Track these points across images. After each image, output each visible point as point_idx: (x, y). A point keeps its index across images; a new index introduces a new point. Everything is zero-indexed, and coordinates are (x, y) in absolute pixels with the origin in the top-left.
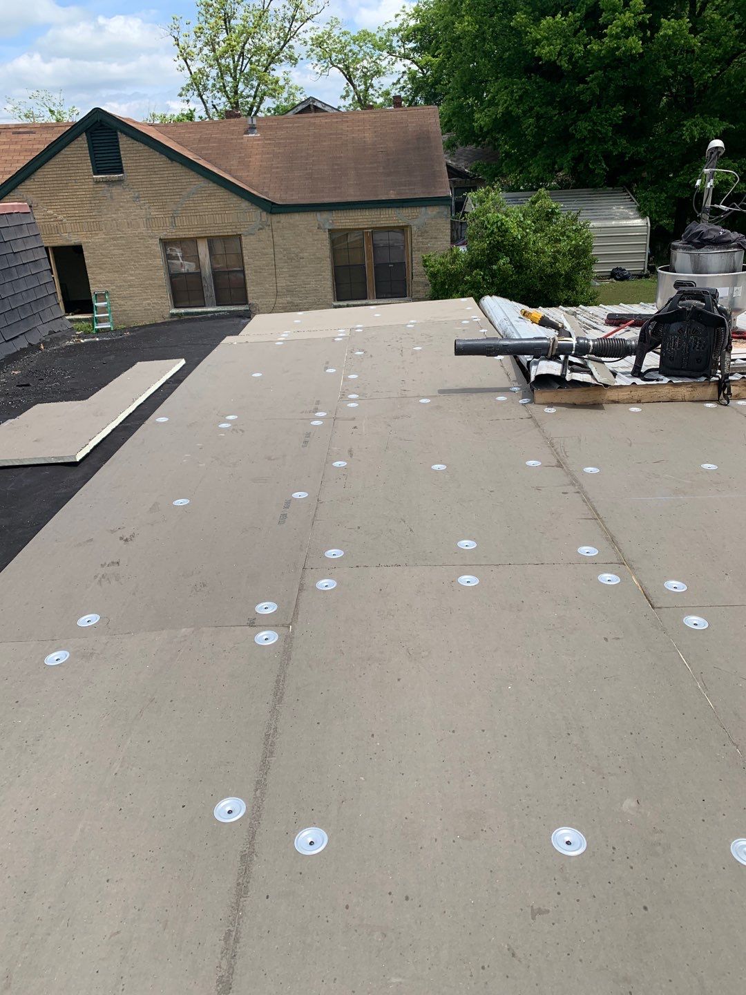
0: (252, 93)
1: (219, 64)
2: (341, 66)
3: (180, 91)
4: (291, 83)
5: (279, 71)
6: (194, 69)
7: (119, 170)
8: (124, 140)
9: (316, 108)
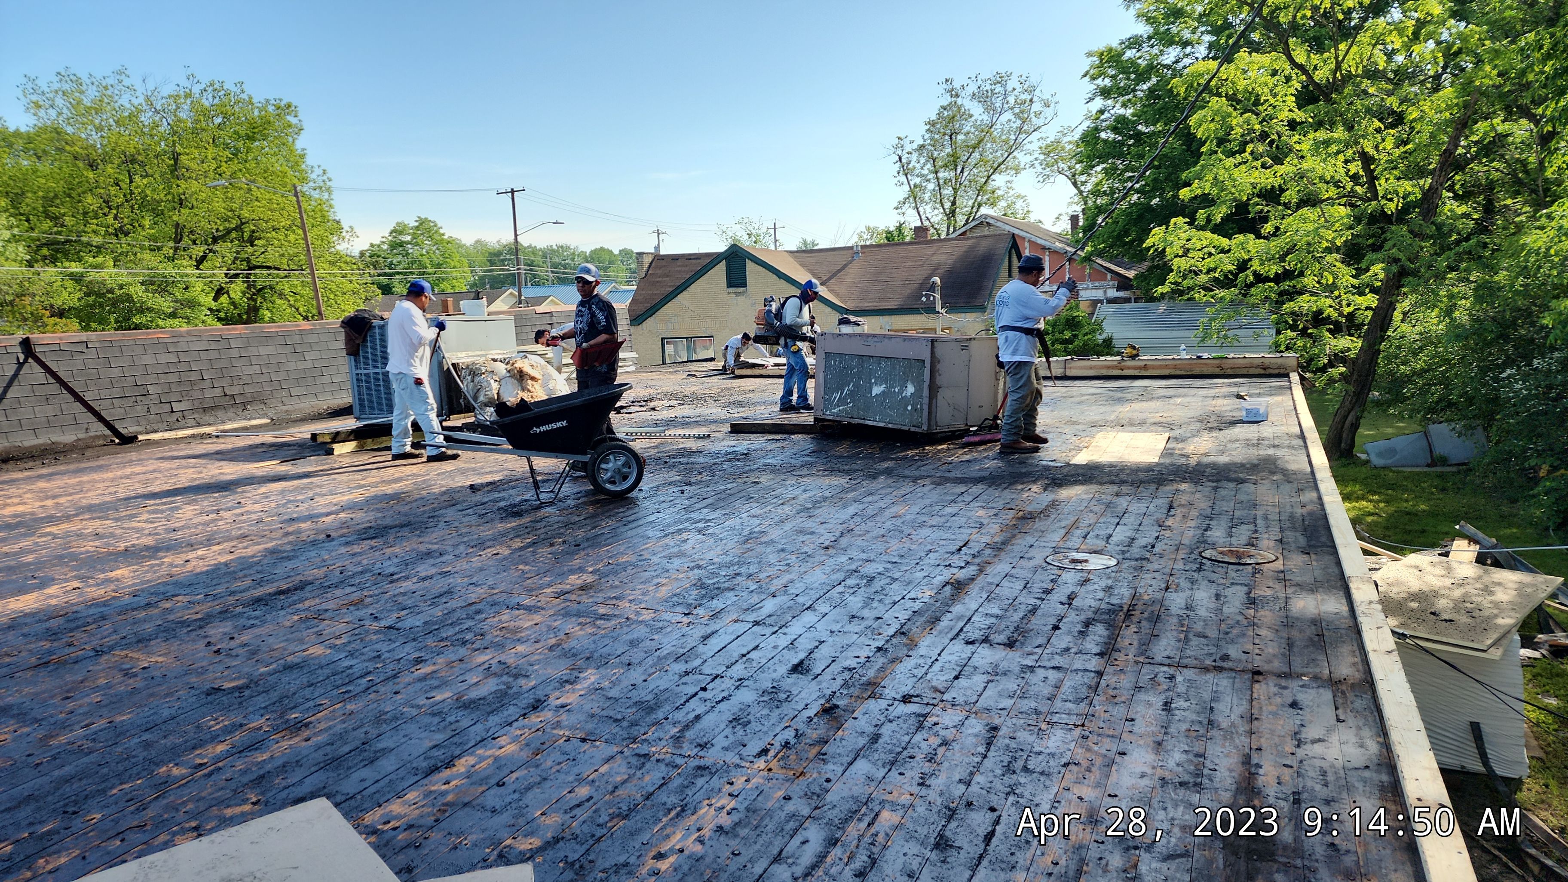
0: (970, 203)
1: (938, 178)
2: (1068, 173)
3: (896, 205)
4: (1011, 192)
5: (999, 180)
6: (912, 183)
7: (744, 285)
8: (749, 265)
9: (989, 224)
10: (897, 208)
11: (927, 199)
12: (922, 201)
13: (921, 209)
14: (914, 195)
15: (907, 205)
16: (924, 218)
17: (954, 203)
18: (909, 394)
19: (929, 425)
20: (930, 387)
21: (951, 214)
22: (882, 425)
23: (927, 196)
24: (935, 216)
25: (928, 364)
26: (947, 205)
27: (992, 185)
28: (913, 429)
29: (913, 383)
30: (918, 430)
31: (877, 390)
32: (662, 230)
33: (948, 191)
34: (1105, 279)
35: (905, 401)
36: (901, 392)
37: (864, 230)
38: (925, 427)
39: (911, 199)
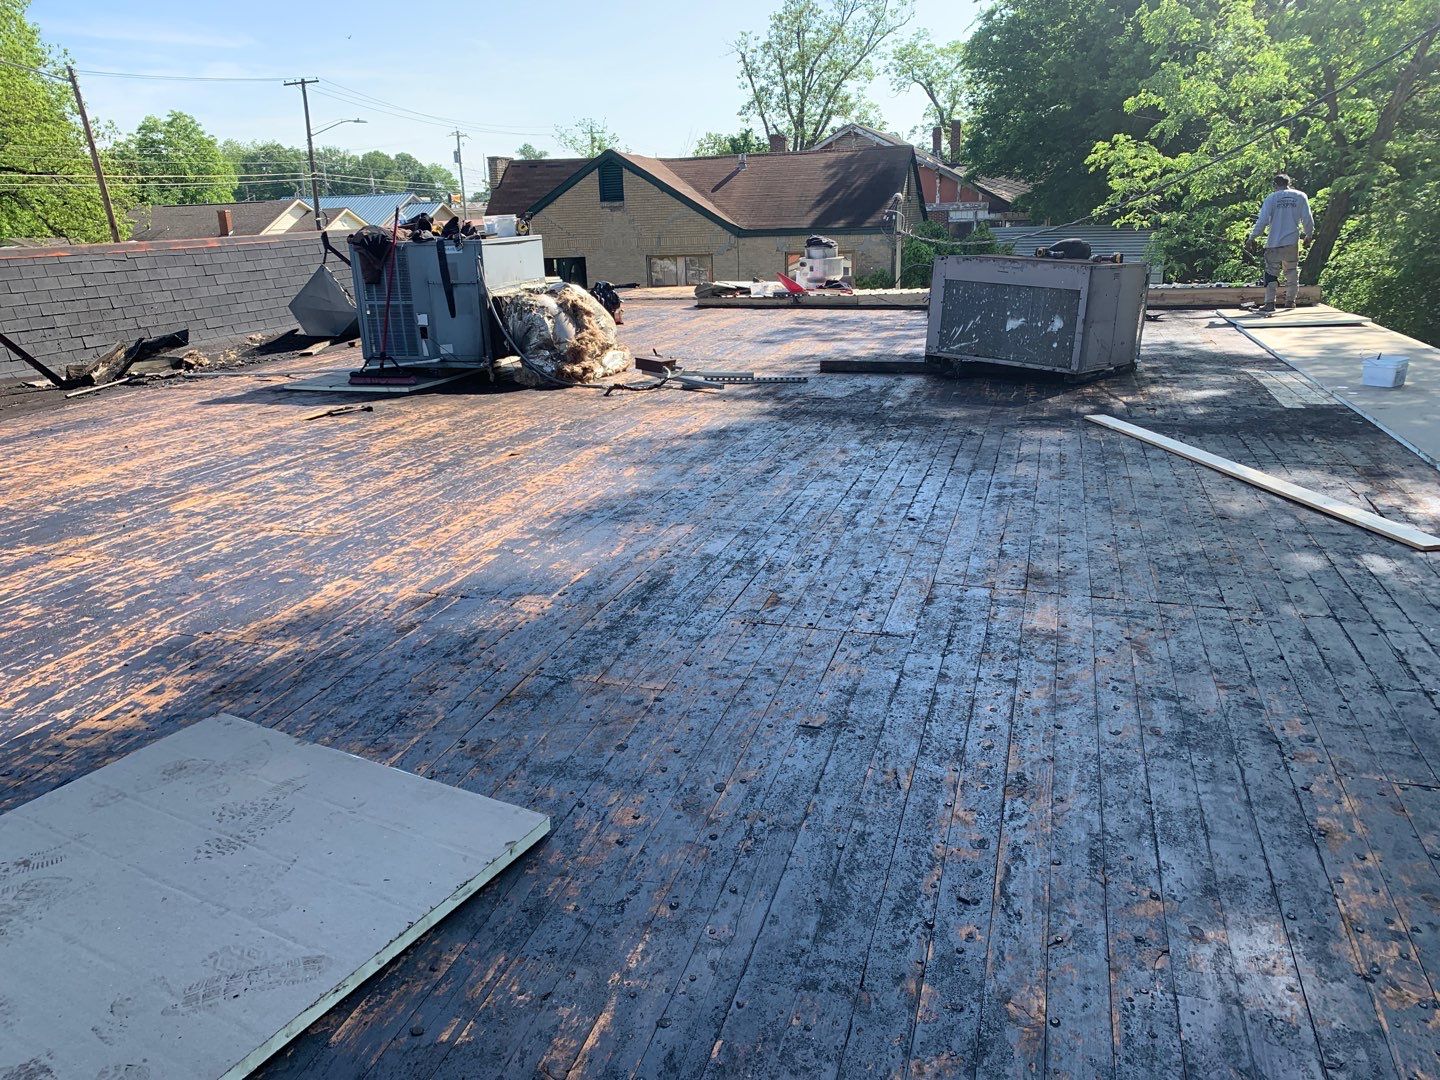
1: (785, 81)
2: (923, 81)
3: (739, 110)
5: (851, 87)
6: (757, 86)
7: (621, 198)
8: (627, 174)
9: (856, 134)
10: (740, 114)
11: (773, 104)
12: (768, 106)
13: (766, 116)
14: (758, 98)
15: (751, 111)
16: (770, 125)
17: (801, 111)
18: (1055, 329)
19: (1080, 365)
20: (1085, 321)
21: (799, 123)
22: (1017, 364)
23: (773, 102)
24: (784, 124)
25: (1084, 295)
26: (795, 112)
27: (843, 91)
28: (1058, 370)
29: (1062, 317)
30: (1065, 371)
31: (1012, 324)
32: (462, 132)
33: (795, 96)
34: (977, 200)
35: (1051, 337)
36: (1046, 326)
37: (704, 137)
38: (1075, 368)
39: (757, 104)
